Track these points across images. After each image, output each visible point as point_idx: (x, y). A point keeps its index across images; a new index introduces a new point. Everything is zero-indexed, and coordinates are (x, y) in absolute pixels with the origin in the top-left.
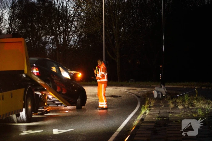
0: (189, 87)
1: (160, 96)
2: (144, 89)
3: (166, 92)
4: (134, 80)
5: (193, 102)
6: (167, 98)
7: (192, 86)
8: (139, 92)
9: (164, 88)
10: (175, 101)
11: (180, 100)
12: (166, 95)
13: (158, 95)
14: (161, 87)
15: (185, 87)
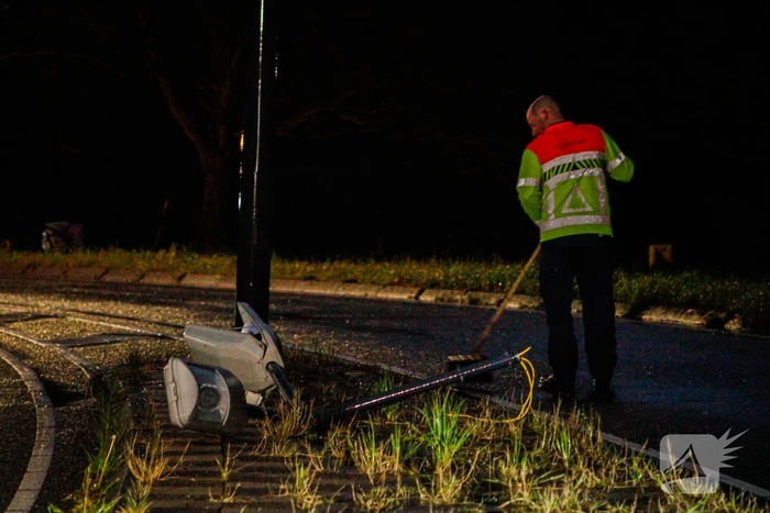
0: (460, 297)
1: (224, 407)
2: (120, 309)
3: (272, 368)
4: (76, 230)
5: (497, 474)
6: (276, 420)
7: (480, 289)
8: (70, 343)
9: (258, 337)
10: (349, 463)
11: (389, 451)
12: (275, 394)
13: (206, 397)
14: (239, 323)
15: (427, 298)
